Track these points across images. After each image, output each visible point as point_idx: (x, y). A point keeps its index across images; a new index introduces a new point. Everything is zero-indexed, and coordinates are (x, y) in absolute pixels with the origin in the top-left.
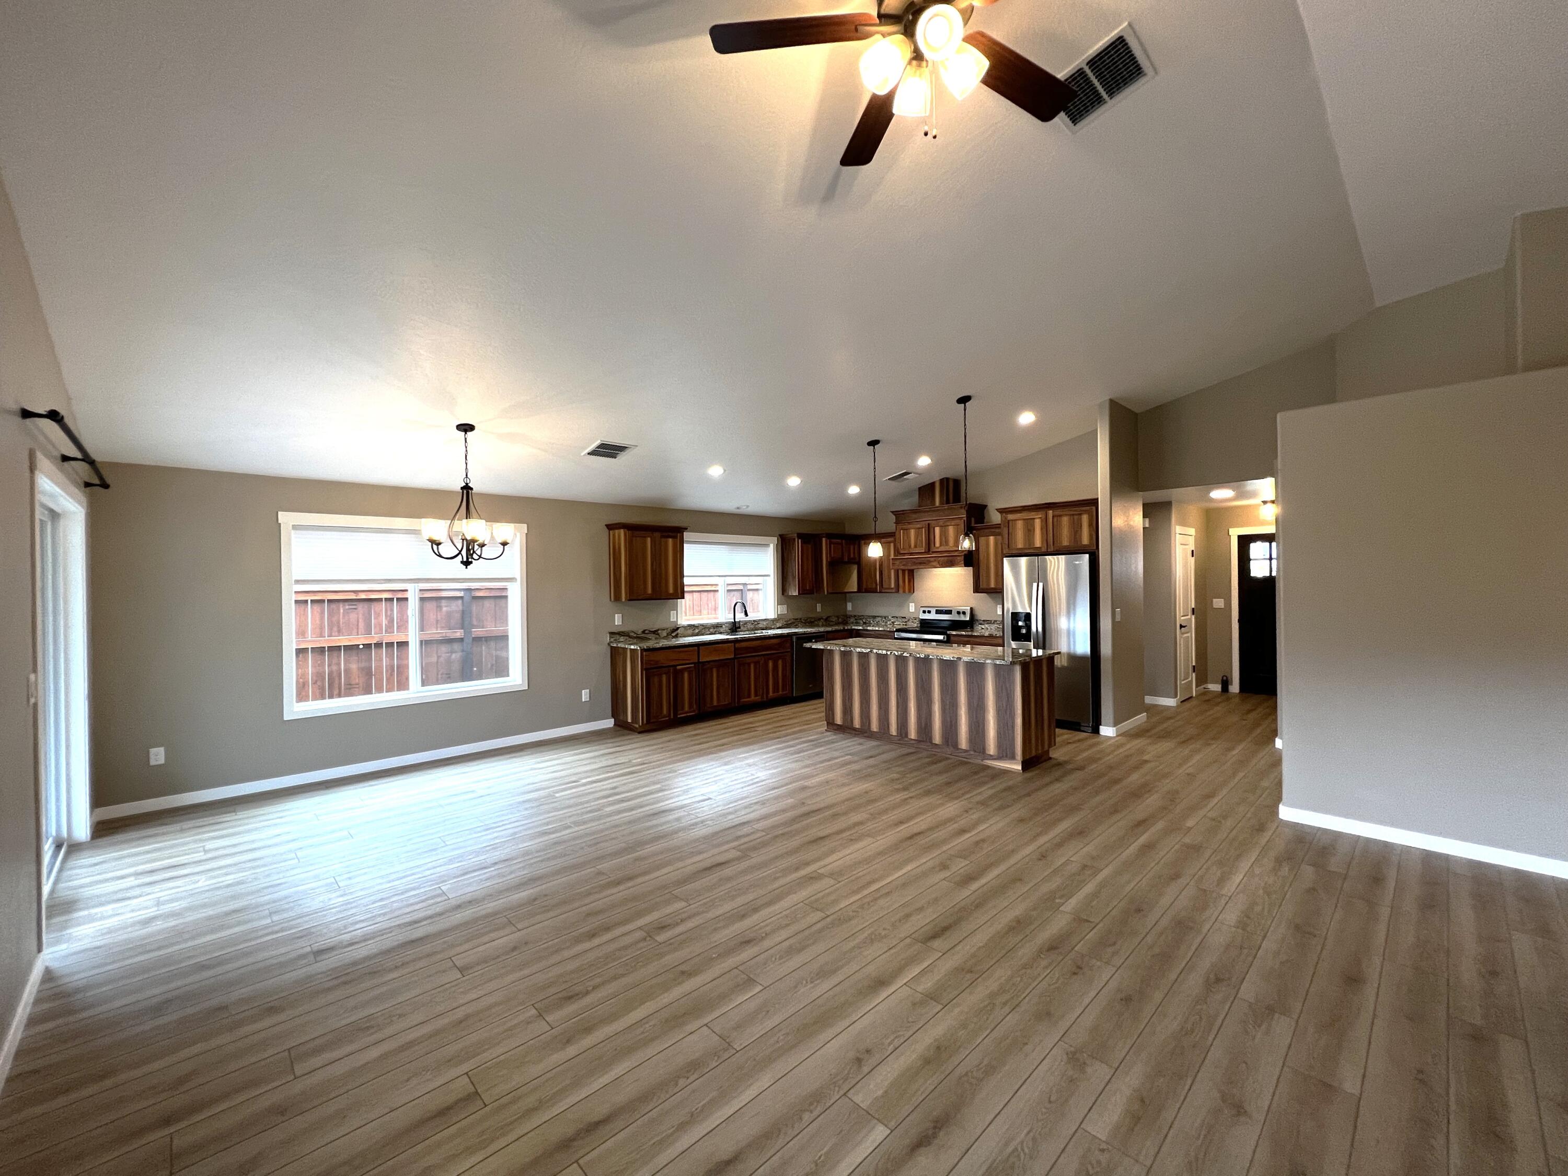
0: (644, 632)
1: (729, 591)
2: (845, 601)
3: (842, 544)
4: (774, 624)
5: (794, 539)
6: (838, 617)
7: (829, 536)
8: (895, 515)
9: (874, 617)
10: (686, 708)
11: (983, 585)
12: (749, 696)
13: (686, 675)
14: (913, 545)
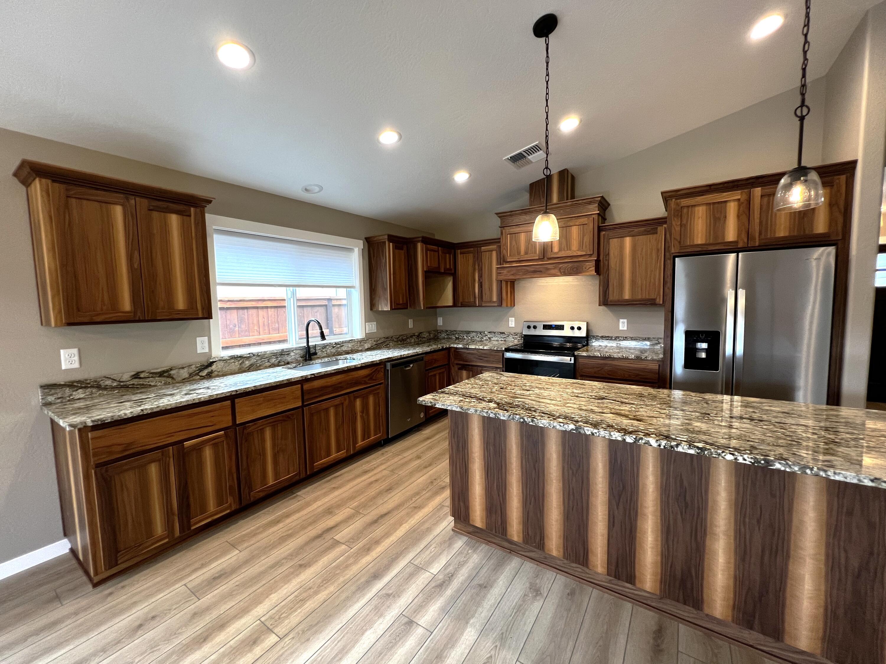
0: (136, 376)
1: (299, 307)
2: (436, 316)
3: (438, 251)
4: (361, 346)
5: (385, 242)
6: (429, 333)
7: (427, 241)
8: (500, 217)
9: (468, 332)
10: (212, 506)
11: (613, 296)
12: (328, 454)
13: (208, 453)
14: (522, 252)
